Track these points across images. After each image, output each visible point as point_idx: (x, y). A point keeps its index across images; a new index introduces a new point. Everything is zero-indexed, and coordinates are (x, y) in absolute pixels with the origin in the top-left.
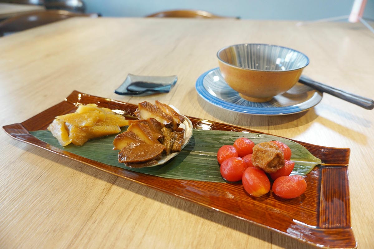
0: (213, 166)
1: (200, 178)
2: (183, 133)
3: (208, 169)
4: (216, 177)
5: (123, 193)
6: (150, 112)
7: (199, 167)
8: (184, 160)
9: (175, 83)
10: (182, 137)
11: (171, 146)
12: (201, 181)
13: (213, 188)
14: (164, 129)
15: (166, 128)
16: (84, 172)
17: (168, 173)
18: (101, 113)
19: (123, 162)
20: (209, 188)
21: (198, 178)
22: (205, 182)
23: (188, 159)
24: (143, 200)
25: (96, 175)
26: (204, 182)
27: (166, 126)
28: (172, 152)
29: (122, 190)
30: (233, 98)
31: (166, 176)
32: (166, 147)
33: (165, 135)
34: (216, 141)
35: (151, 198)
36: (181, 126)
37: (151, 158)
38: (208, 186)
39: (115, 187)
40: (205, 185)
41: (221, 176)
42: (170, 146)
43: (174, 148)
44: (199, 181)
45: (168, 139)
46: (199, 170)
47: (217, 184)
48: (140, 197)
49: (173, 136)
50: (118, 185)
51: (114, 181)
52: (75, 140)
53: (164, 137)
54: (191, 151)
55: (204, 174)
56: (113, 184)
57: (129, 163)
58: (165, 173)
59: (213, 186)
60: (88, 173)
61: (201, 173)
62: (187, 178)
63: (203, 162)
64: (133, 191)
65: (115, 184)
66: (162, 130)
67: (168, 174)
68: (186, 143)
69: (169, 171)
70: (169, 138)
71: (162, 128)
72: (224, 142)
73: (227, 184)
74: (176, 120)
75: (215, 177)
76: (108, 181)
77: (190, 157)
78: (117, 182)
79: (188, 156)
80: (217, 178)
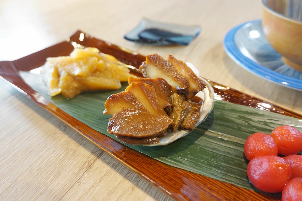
0: (236, 159)
1: (215, 174)
2: (200, 104)
3: (227, 162)
4: (239, 177)
5: (107, 173)
6: (159, 69)
7: (214, 156)
8: (196, 142)
9: (197, 35)
10: (197, 111)
11: (181, 121)
12: (216, 180)
13: (233, 196)
14: (175, 95)
15: (178, 94)
16: (67, 134)
17: (171, 157)
18: (101, 62)
19: (112, 133)
20: (227, 194)
21: (212, 174)
22: (222, 183)
23: (201, 142)
24: (131, 190)
25: (80, 141)
26: (220, 182)
27: (178, 92)
28: (181, 128)
29: (107, 168)
30: (273, 63)
31: (168, 162)
32: (174, 121)
33: (175, 104)
34: (244, 122)
35: (142, 189)
36: (199, 95)
37: (150, 135)
38: (225, 190)
39: (99, 162)
40: (222, 188)
41: (247, 176)
42: (179, 121)
43: (184, 124)
44: (213, 179)
45: (177, 110)
46: (214, 161)
47: (239, 190)
48: (128, 184)
49: (186, 108)
50: (104, 160)
51: (99, 154)
52: (65, 91)
53: (173, 107)
54: (206, 130)
55: (221, 170)
56: (99, 157)
57: (120, 136)
58: (166, 157)
59: (234, 193)
60: (71, 136)
61: (218, 167)
62: (196, 170)
63: (222, 149)
64: (121, 173)
65: (101, 157)
66: (172, 96)
67: (170, 159)
68: (202, 119)
69: (172, 155)
70: (180, 109)
71: (173, 94)
72: (256, 125)
73: (255, 193)
74: (193, 86)
75: (237, 178)
76: (93, 153)
77: (205, 138)
78: (104, 156)
79: (202, 137)
80: (240, 179)
